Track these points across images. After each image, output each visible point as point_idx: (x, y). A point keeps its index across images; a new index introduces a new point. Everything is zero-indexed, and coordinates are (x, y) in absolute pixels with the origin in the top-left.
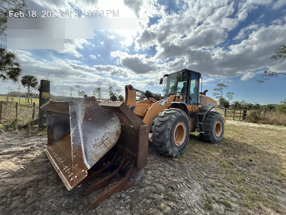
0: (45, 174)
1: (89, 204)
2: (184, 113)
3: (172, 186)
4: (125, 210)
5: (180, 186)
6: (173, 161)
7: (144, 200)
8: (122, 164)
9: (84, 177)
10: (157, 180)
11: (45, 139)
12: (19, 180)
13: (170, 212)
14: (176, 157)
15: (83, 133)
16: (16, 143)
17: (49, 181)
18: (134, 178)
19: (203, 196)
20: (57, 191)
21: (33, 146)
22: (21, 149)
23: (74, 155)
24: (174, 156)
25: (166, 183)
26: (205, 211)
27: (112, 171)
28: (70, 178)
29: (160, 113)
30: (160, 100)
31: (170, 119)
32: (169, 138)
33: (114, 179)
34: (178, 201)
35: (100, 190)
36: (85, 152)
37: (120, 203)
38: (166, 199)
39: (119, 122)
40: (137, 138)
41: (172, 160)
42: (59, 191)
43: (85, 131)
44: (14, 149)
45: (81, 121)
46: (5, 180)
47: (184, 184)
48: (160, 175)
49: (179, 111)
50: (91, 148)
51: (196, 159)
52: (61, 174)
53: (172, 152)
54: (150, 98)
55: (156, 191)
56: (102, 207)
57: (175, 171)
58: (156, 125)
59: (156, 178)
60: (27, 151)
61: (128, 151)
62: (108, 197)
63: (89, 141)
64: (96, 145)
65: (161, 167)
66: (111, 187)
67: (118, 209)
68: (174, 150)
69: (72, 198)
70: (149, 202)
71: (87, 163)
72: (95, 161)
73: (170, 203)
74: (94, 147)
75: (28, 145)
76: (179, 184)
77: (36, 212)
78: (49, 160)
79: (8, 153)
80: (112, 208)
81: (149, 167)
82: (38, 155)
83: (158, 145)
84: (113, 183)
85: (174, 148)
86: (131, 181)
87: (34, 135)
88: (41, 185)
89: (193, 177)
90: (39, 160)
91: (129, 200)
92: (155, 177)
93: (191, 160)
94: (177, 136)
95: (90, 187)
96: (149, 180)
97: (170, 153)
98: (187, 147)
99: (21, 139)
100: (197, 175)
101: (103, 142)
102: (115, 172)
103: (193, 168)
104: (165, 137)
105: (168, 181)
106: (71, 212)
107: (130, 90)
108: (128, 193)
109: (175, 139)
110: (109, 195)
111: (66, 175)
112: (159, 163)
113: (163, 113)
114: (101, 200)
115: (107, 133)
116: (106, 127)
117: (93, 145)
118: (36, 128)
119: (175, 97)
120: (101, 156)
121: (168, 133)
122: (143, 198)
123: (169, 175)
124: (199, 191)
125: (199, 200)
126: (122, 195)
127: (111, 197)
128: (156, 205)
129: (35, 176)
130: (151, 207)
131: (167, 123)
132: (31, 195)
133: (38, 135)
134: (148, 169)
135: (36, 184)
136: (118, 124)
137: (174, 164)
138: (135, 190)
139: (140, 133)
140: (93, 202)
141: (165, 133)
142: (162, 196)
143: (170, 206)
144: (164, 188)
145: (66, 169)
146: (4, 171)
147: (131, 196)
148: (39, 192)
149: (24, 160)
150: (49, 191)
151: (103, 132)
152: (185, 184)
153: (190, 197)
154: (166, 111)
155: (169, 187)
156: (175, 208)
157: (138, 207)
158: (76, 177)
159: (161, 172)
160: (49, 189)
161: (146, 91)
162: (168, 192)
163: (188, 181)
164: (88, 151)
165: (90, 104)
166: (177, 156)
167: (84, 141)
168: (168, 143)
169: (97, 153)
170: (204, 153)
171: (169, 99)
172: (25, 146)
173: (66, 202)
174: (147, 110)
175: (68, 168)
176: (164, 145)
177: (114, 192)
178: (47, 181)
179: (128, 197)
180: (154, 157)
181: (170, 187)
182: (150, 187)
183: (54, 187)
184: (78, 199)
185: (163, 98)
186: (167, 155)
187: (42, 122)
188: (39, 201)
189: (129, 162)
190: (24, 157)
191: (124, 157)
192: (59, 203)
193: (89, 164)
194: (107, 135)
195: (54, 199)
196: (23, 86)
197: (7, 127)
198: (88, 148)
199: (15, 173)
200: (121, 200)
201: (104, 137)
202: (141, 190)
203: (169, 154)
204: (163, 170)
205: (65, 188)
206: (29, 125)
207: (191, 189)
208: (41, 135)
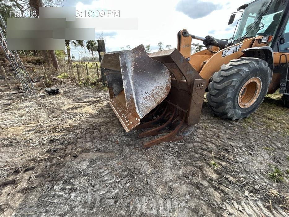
0: (111, 119)
1: (143, 144)
2: (265, 65)
3: (226, 148)
4: (173, 156)
5: (238, 150)
6: (232, 124)
7: (192, 153)
8: (171, 119)
9: (138, 124)
10: (208, 139)
11: (108, 94)
12: (96, 120)
13: (221, 170)
14: (236, 121)
15: (134, 85)
16: (91, 95)
17: (114, 123)
18: (183, 133)
19: (270, 166)
20: (119, 131)
21: (101, 98)
22: (94, 100)
23: (128, 105)
24: (234, 119)
25: (219, 144)
26: (269, 181)
27: (161, 124)
28: (127, 123)
29: (224, 65)
30: (226, 47)
31: (238, 73)
32: (232, 98)
33: (163, 130)
34: (232, 163)
35: (151, 137)
36: (137, 103)
37: (169, 150)
38: (218, 158)
39: (169, 76)
40: (190, 94)
41: (230, 123)
42: (121, 131)
43: (135, 84)
44: (90, 99)
45: (131, 73)
46: (89, 119)
47: (244, 149)
48: (212, 136)
49: (257, 61)
50: (142, 100)
51: (267, 126)
52: (121, 120)
53: (233, 115)
54: (210, 47)
55: (207, 149)
56: (153, 149)
57: (233, 135)
58: (215, 81)
59: (208, 137)
60: (98, 102)
61: (178, 107)
62: (158, 143)
63: (140, 93)
64: (146, 98)
65: (215, 128)
66: (161, 137)
67: (166, 154)
68: (235, 112)
69: (130, 138)
70: (198, 156)
71: (139, 113)
72: (146, 112)
73: (221, 162)
74: (144, 99)
75: (98, 98)
76: (237, 149)
77: (108, 141)
78: (112, 109)
79: (88, 102)
80: (162, 152)
81: (200, 126)
82: (105, 105)
83: (214, 105)
84: (162, 133)
85: (237, 110)
86: (180, 135)
87: (101, 90)
88: (109, 125)
89: (259, 145)
90: (106, 108)
91: (177, 150)
92: (206, 136)
93: (258, 126)
94: (243, 96)
95: (143, 133)
96: (198, 137)
97: (229, 115)
98: (256, 111)
99: (93, 93)
100: (265, 144)
101: (153, 96)
102: (165, 125)
103: (262, 135)
104: (227, 95)
105: (222, 143)
106: (130, 147)
107: (184, 37)
108: (176, 144)
109: (239, 99)
110: (159, 142)
111: (124, 120)
112: (213, 124)
113: (228, 65)
114: (152, 144)
115: (157, 87)
116: (155, 81)
117: (144, 97)
118: (101, 85)
119: (254, 40)
120: (151, 109)
121: (231, 92)
122: (192, 151)
123: (224, 137)
124: (264, 160)
125: (263, 169)
126: (171, 145)
127: (160, 144)
128: (205, 160)
129: (105, 119)
130: (199, 160)
131: (232, 78)
132: (104, 131)
133: (104, 90)
134: (198, 128)
135: (106, 124)
136: (169, 77)
137: (232, 128)
138: (183, 143)
139: (194, 87)
140: (145, 144)
141: (227, 91)
142: (213, 155)
143: (221, 165)
144: (216, 148)
145: (124, 117)
146: (87, 113)
147: (179, 148)
148: (108, 130)
149: (97, 107)
150: (114, 130)
151: (153, 85)
152: (246, 150)
153: (250, 164)
154: (233, 62)
155: (222, 149)
156: (227, 168)
157: (186, 157)
158: (131, 123)
159: (214, 132)
160: (114, 129)
161: (206, 37)
162: (220, 153)
163: (250, 147)
164: (139, 103)
165: (138, 55)
166: (239, 119)
167: (135, 93)
168: (229, 104)
169: (148, 105)
170: (284, 121)
171: (241, 45)
172: (96, 98)
173: (126, 140)
174: (205, 63)
175: (125, 116)
176: (223, 105)
177: (163, 140)
178: (113, 123)
179: (176, 147)
180: (206, 117)
181: (224, 148)
182: (199, 144)
183: (117, 128)
184: (134, 140)
185: (230, 44)
186: (224, 117)
187: (104, 80)
188: (109, 135)
189: (178, 118)
190: (97, 105)
191: (174, 113)
192: (121, 139)
193: (141, 114)
194: (157, 89)
195: (118, 136)
196: (88, 51)
197: (84, 84)
198: (139, 100)
199: (93, 115)
200: (169, 148)
201: (153, 90)
202: (189, 144)
203: (227, 117)
204: (217, 131)
205: (124, 130)
206: (97, 83)
207: (253, 156)
208: (105, 91)
